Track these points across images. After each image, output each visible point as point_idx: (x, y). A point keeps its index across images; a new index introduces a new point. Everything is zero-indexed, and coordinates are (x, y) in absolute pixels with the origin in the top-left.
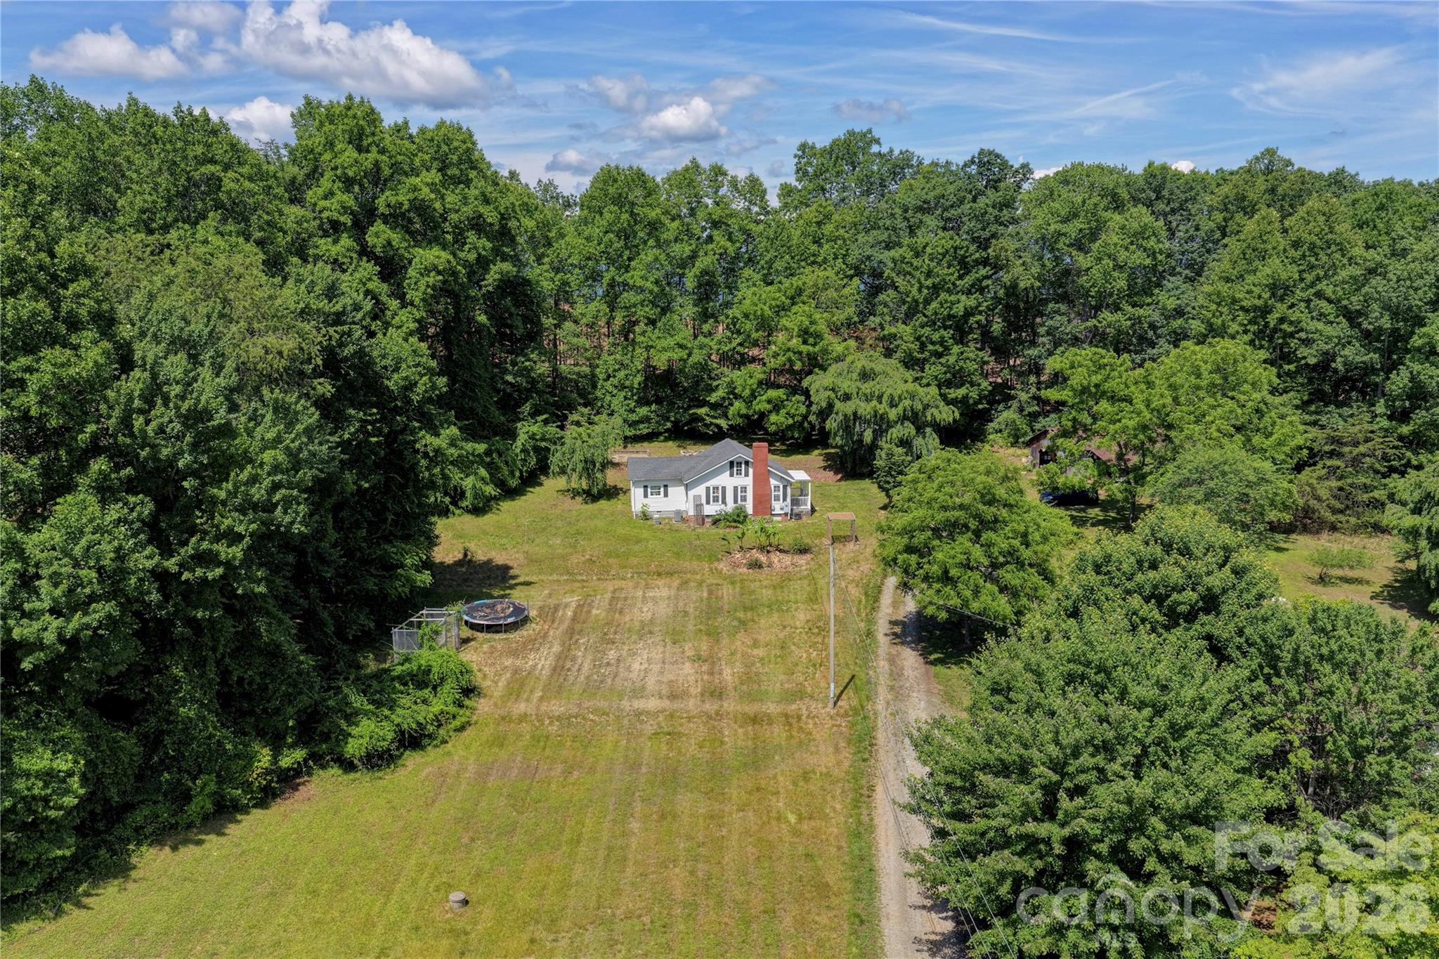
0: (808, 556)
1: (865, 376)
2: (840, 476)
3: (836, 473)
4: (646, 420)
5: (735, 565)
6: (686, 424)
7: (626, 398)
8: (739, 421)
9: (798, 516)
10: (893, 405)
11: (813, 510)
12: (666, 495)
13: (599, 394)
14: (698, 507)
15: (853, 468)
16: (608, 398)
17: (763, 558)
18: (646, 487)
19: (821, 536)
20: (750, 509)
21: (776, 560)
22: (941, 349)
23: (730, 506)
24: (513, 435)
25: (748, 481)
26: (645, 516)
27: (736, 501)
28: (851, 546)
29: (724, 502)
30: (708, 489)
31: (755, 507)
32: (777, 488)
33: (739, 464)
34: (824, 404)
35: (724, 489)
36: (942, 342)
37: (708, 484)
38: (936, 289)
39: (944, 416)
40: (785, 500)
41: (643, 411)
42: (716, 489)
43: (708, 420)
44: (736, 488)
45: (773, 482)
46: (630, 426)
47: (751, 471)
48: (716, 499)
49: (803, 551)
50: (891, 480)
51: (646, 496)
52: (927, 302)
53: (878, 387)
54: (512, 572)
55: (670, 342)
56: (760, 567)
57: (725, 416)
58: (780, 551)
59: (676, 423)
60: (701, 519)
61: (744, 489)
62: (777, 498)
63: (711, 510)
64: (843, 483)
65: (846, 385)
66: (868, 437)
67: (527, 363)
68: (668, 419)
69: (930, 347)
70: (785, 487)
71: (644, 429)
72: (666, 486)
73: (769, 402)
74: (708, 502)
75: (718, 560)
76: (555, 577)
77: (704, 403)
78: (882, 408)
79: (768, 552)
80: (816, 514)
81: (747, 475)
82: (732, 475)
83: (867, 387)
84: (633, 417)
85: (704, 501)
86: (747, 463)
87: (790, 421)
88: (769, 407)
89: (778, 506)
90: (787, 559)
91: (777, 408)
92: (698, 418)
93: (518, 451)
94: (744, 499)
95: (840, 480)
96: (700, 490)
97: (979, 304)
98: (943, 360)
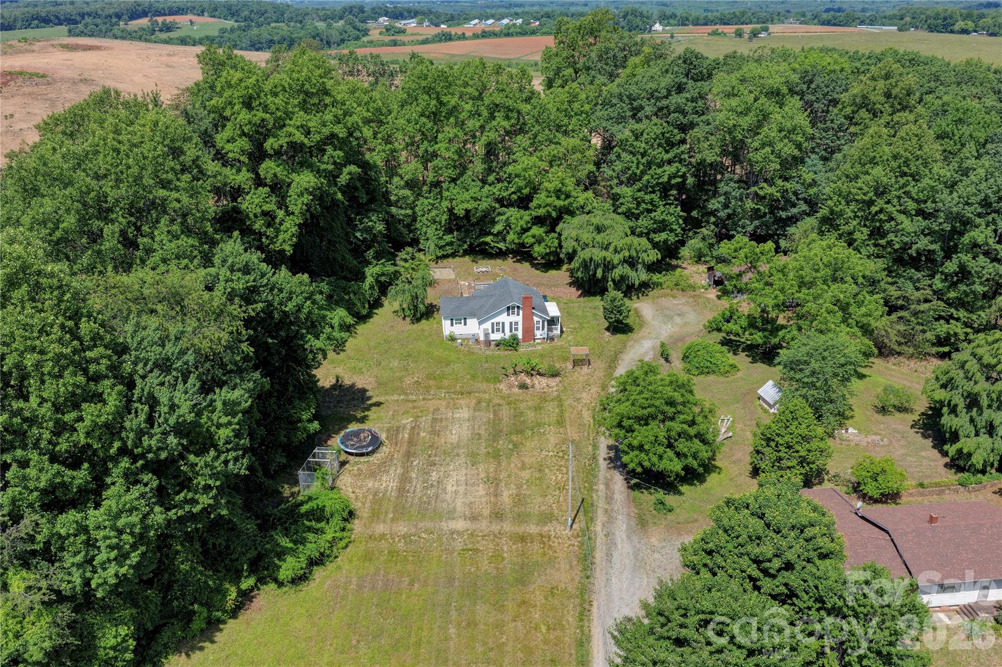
0: (558, 379)
1: (599, 229)
2: (580, 292)
3: (578, 289)
4: (451, 244)
5: (511, 386)
6: (477, 246)
7: (436, 229)
8: (513, 246)
9: (552, 339)
10: (616, 251)
11: (562, 332)
12: (465, 324)
13: (418, 225)
14: (487, 335)
15: (590, 288)
16: (424, 229)
17: (528, 381)
18: (452, 320)
19: (565, 360)
20: (520, 336)
21: (537, 382)
22: (650, 207)
23: (508, 334)
24: (363, 278)
25: (519, 319)
26: (453, 339)
27: (511, 331)
28: (585, 370)
29: (503, 331)
30: (493, 324)
31: (523, 335)
32: (538, 322)
33: (513, 308)
34: (570, 251)
35: (503, 323)
36: (652, 202)
37: (493, 321)
38: (649, 165)
39: (651, 258)
40: (543, 329)
41: (448, 238)
42: (498, 324)
43: (493, 244)
44: (511, 323)
45: (536, 319)
46: (440, 248)
47: (521, 312)
48: (498, 330)
49: (555, 375)
50: (613, 316)
51: (452, 325)
52: (643, 173)
53: (607, 238)
54: (368, 394)
55: (467, 196)
56: (527, 388)
57: (504, 240)
58: (539, 374)
59: (471, 245)
60: (488, 343)
61: (516, 323)
62: (538, 329)
63: (496, 336)
64: (582, 299)
65: (586, 237)
66: (599, 273)
67: (370, 224)
68: (465, 242)
69: (644, 206)
70: (543, 322)
71: (449, 250)
72: (465, 319)
73: (534, 237)
74: (493, 332)
75: (500, 381)
76: (395, 397)
77: (490, 233)
78: (608, 255)
79: (532, 375)
80: (564, 336)
81: (518, 314)
82: (508, 315)
83: (599, 238)
84: (442, 243)
85: (490, 331)
86: (518, 307)
87: (548, 251)
88: (533, 240)
89: (539, 334)
90: (544, 381)
91: (539, 241)
92: (486, 243)
93: (367, 288)
94: (516, 329)
95: (580, 296)
96: (488, 325)
97: (678, 171)
98: (652, 215)
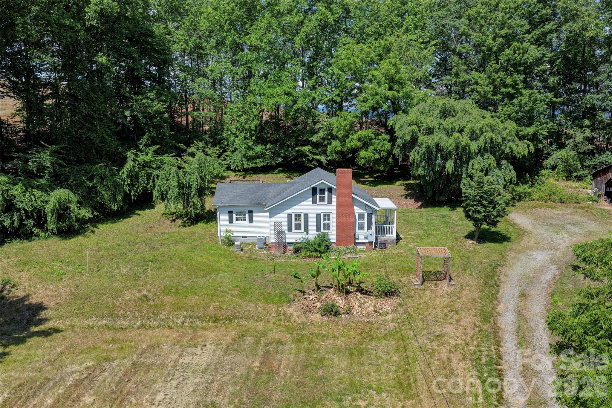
0: (393, 301)
1: (445, 113)
2: (420, 204)
3: (416, 201)
4: (262, 156)
5: (307, 310)
6: (293, 159)
7: (245, 138)
8: (335, 156)
9: (384, 245)
10: (473, 137)
11: (398, 238)
12: (251, 221)
13: (225, 134)
14: (280, 234)
15: (433, 196)
16: (232, 138)
17: (340, 301)
18: (230, 212)
19: (407, 271)
20: (333, 237)
21: (356, 305)
22: (513, 92)
23: (313, 233)
25: (332, 209)
26: (230, 242)
27: (318, 229)
28: (444, 286)
29: (306, 230)
30: (290, 216)
31: (338, 235)
32: (361, 216)
33: (322, 191)
34: (408, 138)
35: (306, 216)
36: (514, 86)
37: (290, 211)
38: (508, 39)
39: (521, 149)
40: (369, 228)
41: (259, 148)
42: (298, 216)
43: (311, 156)
44: (318, 216)
45: (357, 210)
46: (248, 160)
47: (334, 198)
48: (298, 227)
49: (389, 293)
50: (482, 209)
51: (231, 221)
52: (501, 49)
53: (458, 122)
54: (45, 313)
55: (278, 90)
56: (337, 314)
57: (324, 153)
58: (361, 291)
59: (285, 158)
60: (283, 247)
61: (327, 217)
62: (361, 227)
63: (293, 237)
64: (423, 210)
65: (428, 121)
66: (450, 166)
67: (145, 101)
68: (279, 156)
69: (503, 90)
70: (370, 215)
71: (260, 163)
72: (251, 212)
73: (359, 140)
74: (290, 230)
75: (290, 302)
77: (307, 142)
78: (464, 139)
79: (348, 292)
80: (401, 243)
81: (330, 202)
82: (314, 202)
83: (447, 123)
84: (251, 153)
85: (285, 228)
86: (330, 190)
87: (377, 156)
88: (359, 144)
89: (362, 235)
90: (370, 303)
91: (366, 145)
92: (303, 155)
93: (124, 176)
94: (327, 227)
95: (420, 207)
96: (282, 218)
97: (544, 56)
98: (516, 101)
